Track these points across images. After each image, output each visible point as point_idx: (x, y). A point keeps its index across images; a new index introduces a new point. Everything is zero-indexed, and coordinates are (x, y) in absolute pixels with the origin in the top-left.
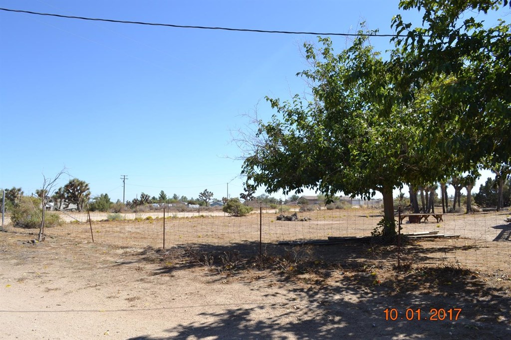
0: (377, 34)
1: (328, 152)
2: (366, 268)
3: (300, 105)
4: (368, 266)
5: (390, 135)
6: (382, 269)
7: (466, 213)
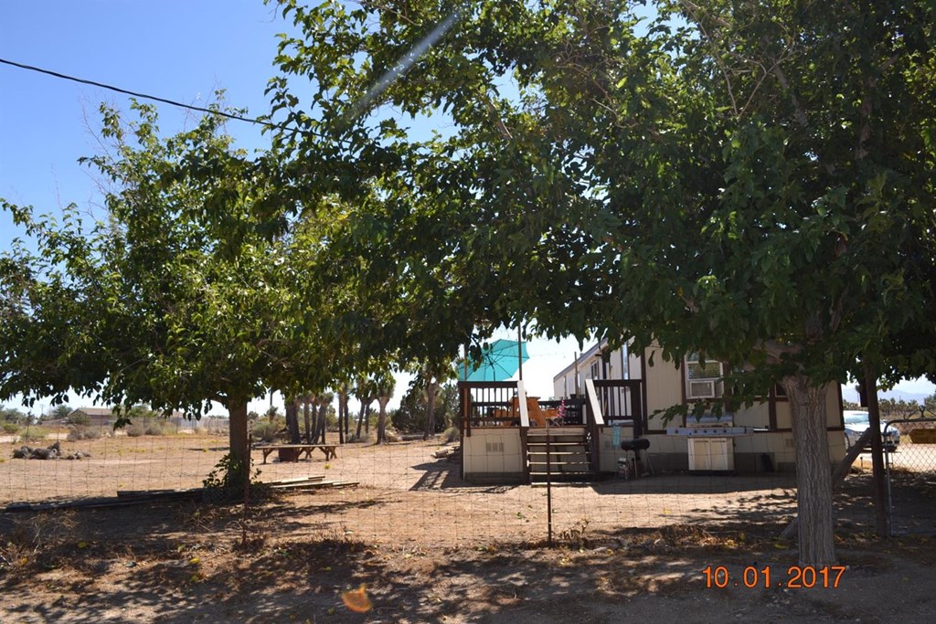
0: (244, 116)
1: (126, 325)
2: (183, 550)
3: (78, 226)
4: (187, 546)
5: (242, 301)
6: (213, 551)
7: (377, 444)
